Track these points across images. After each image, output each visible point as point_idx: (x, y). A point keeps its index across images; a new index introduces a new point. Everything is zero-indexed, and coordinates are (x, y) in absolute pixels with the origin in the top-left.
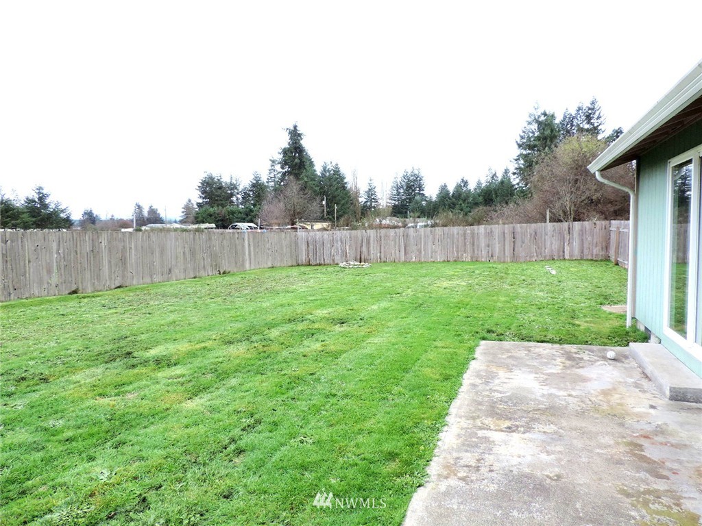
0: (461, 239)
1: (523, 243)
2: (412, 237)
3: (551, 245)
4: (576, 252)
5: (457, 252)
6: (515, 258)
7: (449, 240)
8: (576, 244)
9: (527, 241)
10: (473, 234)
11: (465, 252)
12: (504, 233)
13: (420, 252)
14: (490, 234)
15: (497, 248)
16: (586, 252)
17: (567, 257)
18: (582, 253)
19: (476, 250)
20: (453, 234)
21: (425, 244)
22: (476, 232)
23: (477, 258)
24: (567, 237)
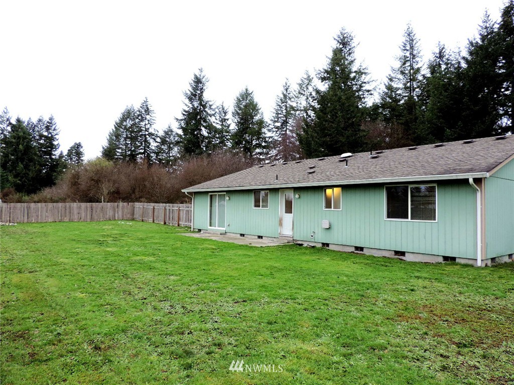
0: (63, 210)
1: (96, 212)
2: (32, 208)
3: (110, 213)
4: (120, 216)
5: (61, 217)
6: (92, 219)
7: (56, 210)
8: (120, 213)
9: (98, 211)
10: (70, 207)
11: (66, 217)
12: (87, 207)
13: (38, 217)
14: (80, 208)
15: (83, 215)
16: (124, 216)
17: (116, 219)
18: (123, 216)
19: (72, 216)
20: (59, 207)
21: (41, 212)
22: (72, 206)
23: (72, 219)
24: (116, 210)
